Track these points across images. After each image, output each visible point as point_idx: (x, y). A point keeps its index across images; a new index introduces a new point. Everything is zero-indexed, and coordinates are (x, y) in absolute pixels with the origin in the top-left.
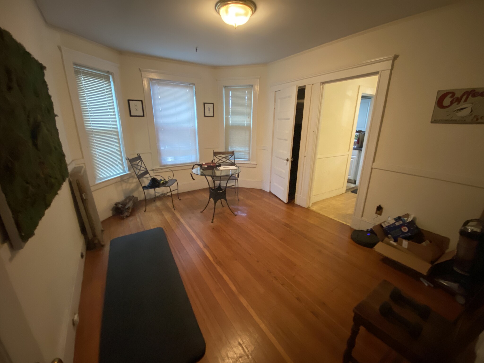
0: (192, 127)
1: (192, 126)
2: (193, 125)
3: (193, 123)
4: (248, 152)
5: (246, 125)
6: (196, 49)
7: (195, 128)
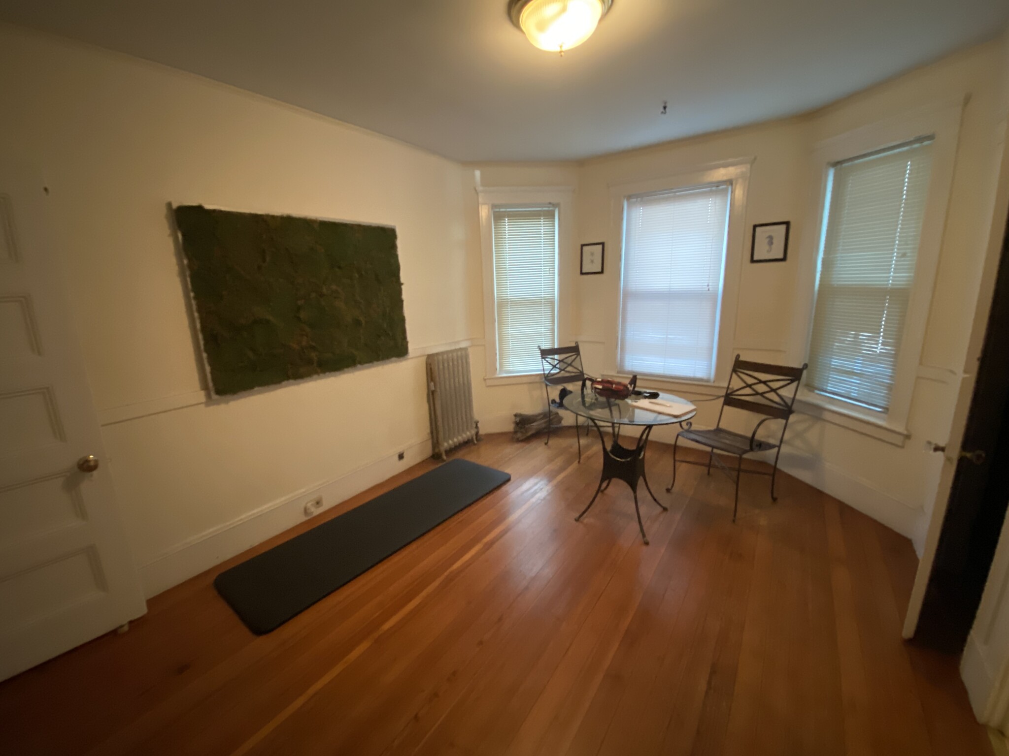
0: (709, 290)
1: (707, 289)
2: (710, 287)
3: (710, 281)
4: (888, 381)
5: (892, 284)
6: (665, 108)
7: (716, 295)
